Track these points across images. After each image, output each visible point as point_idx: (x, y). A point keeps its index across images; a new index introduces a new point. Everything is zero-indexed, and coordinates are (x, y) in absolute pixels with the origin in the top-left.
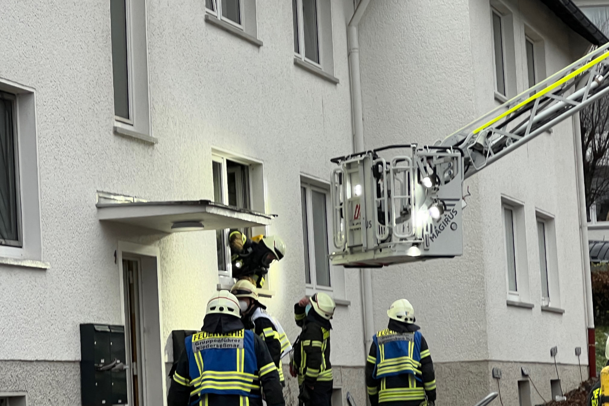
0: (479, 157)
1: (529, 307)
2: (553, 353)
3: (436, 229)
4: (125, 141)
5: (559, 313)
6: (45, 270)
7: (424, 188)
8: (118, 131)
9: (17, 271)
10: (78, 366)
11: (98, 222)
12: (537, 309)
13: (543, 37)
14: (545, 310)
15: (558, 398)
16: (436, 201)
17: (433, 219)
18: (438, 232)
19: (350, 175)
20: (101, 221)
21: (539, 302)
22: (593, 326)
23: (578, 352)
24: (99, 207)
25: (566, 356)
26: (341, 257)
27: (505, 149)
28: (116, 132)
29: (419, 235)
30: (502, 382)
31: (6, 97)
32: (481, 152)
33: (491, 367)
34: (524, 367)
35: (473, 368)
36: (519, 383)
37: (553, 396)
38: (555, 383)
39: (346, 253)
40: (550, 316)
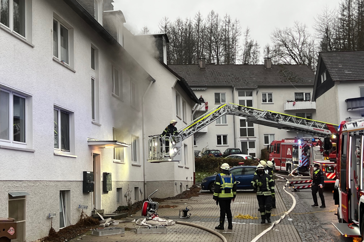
0: (185, 136)
1: (182, 167)
2: (187, 178)
3: (175, 154)
4: (94, 125)
5: (188, 168)
6: (76, 158)
7: (173, 144)
8: (93, 122)
9: (70, 158)
10: (82, 182)
11: (88, 146)
12: (184, 168)
13: (186, 101)
14: (186, 168)
15: (188, 189)
16: (175, 147)
17: (174, 152)
18: (175, 155)
19: (154, 140)
20: (89, 145)
21: (184, 166)
22: (195, 172)
23: (191, 178)
24: (88, 142)
25: (189, 179)
26: (150, 160)
27: (190, 135)
28: (92, 123)
29: (171, 156)
30: (177, 186)
31: (68, 113)
32: (185, 135)
33: (175, 182)
34: (181, 182)
35: (170, 182)
36: (180, 186)
37: (187, 189)
38: (187, 186)
39: (152, 159)
40: (186, 169)
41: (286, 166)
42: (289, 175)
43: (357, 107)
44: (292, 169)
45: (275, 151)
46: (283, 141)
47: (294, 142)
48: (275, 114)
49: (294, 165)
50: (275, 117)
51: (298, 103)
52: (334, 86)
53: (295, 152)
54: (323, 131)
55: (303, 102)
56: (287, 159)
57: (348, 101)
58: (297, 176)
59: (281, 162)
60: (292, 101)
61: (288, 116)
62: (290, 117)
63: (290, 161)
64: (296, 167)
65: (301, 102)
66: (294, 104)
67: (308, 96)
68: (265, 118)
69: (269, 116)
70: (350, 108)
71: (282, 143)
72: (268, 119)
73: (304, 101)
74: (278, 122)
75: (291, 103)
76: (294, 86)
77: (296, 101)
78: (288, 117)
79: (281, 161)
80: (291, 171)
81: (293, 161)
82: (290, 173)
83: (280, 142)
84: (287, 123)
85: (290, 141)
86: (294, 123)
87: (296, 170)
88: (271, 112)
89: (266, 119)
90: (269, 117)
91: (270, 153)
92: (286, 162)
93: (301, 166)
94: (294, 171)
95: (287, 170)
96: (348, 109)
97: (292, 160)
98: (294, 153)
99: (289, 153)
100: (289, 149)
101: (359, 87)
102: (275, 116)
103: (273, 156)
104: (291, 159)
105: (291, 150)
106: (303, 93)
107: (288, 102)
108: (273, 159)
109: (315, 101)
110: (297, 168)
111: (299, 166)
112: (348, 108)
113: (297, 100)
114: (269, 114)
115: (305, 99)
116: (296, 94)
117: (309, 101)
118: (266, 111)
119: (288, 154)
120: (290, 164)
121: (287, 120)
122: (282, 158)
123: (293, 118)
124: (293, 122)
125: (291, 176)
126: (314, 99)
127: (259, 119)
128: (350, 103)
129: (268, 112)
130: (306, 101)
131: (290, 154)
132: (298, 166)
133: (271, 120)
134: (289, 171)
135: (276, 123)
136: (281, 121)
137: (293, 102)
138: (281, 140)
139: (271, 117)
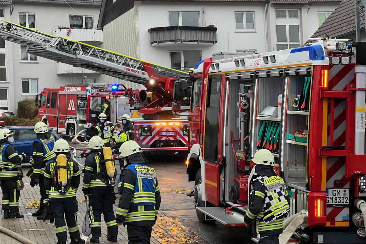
41: (66, 127)
42: (72, 141)
43: (165, 40)
44: (76, 131)
45: (49, 105)
46: (62, 89)
47: (80, 89)
48: (73, 43)
49: (80, 125)
50: (72, 47)
51: (74, 31)
52: (134, 8)
53: (82, 105)
54: (138, 72)
55: (82, 30)
56: (67, 116)
57: (152, 30)
58: (84, 142)
59: (58, 121)
60: (65, 28)
61: (90, 47)
62: (93, 49)
63: (72, 120)
64: (83, 128)
65: (79, 30)
66: (68, 33)
67: (89, 21)
68: (57, 48)
69: (63, 45)
70: (156, 42)
71: (60, 92)
72: (61, 49)
73: (84, 28)
74: (76, 55)
75: (65, 30)
76: (69, 4)
77: (72, 29)
78: (90, 49)
79: (58, 119)
80: (74, 134)
81: (78, 119)
82: (73, 137)
83: (58, 90)
84: (88, 58)
85: (74, 89)
86: (98, 58)
87: (83, 133)
88: (65, 40)
89: (59, 50)
90: (63, 47)
91: (40, 107)
92: (67, 122)
93: (90, 127)
94: (80, 135)
95: (68, 133)
96: (152, 43)
97: (76, 118)
98: (79, 107)
99: (71, 106)
100: (72, 102)
101: (168, 11)
102: (71, 45)
103: (45, 112)
104: (75, 116)
105: (75, 103)
106: (81, 17)
107: (60, 28)
108: (44, 117)
109: (102, 29)
110: (84, 130)
111: (87, 127)
112: (152, 41)
113: (73, 26)
114: (63, 42)
115: (84, 26)
116: (71, 17)
117: (91, 28)
118: (59, 38)
119: (69, 109)
120: (74, 124)
121: (88, 53)
122: (60, 115)
123: (96, 50)
124: (96, 56)
125: (76, 141)
126: (101, 26)
127: (48, 49)
128: (155, 34)
129: (62, 38)
130: (86, 28)
131: (74, 109)
132: (85, 127)
133: (67, 52)
134: (70, 134)
135: (74, 56)
136: (81, 55)
137: (67, 30)
138: (59, 88)
139: (66, 47)
